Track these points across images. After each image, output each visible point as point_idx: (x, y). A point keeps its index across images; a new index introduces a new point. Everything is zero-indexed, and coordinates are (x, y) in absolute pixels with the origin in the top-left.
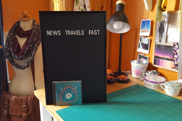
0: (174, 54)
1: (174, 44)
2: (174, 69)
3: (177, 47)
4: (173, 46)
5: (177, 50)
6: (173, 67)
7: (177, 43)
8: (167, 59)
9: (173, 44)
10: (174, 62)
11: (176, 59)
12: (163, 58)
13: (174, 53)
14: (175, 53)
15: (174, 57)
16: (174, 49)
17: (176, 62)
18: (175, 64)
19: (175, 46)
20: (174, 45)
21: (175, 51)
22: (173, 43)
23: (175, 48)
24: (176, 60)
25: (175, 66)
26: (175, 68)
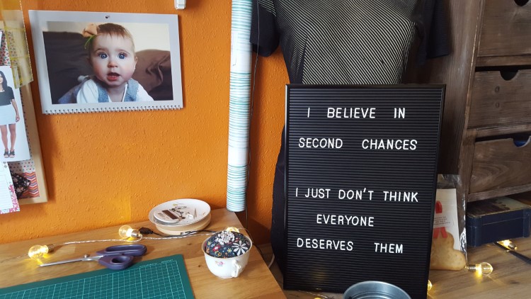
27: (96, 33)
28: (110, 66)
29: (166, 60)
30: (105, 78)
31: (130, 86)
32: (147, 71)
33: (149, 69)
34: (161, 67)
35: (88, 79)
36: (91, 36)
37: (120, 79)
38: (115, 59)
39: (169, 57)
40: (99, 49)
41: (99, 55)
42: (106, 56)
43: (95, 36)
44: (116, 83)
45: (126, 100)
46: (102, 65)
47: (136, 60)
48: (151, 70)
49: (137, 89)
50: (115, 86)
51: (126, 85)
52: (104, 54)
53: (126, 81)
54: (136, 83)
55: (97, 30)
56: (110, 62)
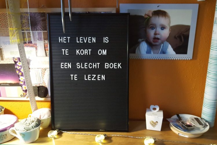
0: (19, 76)
1: (15, 60)
2: (24, 97)
3: (20, 64)
4: (14, 63)
5: (21, 69)
6: (23, 95)
7: (18, 58)
8: (11, 85)
9: (13, 61)
10: (22, 87)
11: (22, 82)
12: (3, 83)
13: (18, 74)
14: (20, 74)
15: (20, 80)
16: (16, 68)
17: (24, 86)
18: (23, 91)
19: (18, 64)
20: (16, 62)
21: (19, 70)
22: (12, 59)
23: (18, 65)
24: (23, 84)
25: (24, 92)
26: (26, 96)
27: (151, 15)
28: (155, 34)
29: (187, 31)
30: (152, 40)
31: (164, 46)
32: (175, 37)
33: (176, 36)
34: (183, 35)
35: (143, 41)
36: (148, 17)
37: (160, 41)
38: (159, 30)
39: (189, 29)
40: (151, 24)
41: (151, 28)
42: (154, 29)
43: (150, 17)
44: (157, 43)
45: (161, 53)
46: (152, 33)
47: (170, 31)
48: (178, 37)
49: (167, 47)
50: (156, 45)
51: (162, 45)
52: (153, 27)
53: (163, 42)
54: (168, 43)
55: (152, 14)
56: (156, 32)
